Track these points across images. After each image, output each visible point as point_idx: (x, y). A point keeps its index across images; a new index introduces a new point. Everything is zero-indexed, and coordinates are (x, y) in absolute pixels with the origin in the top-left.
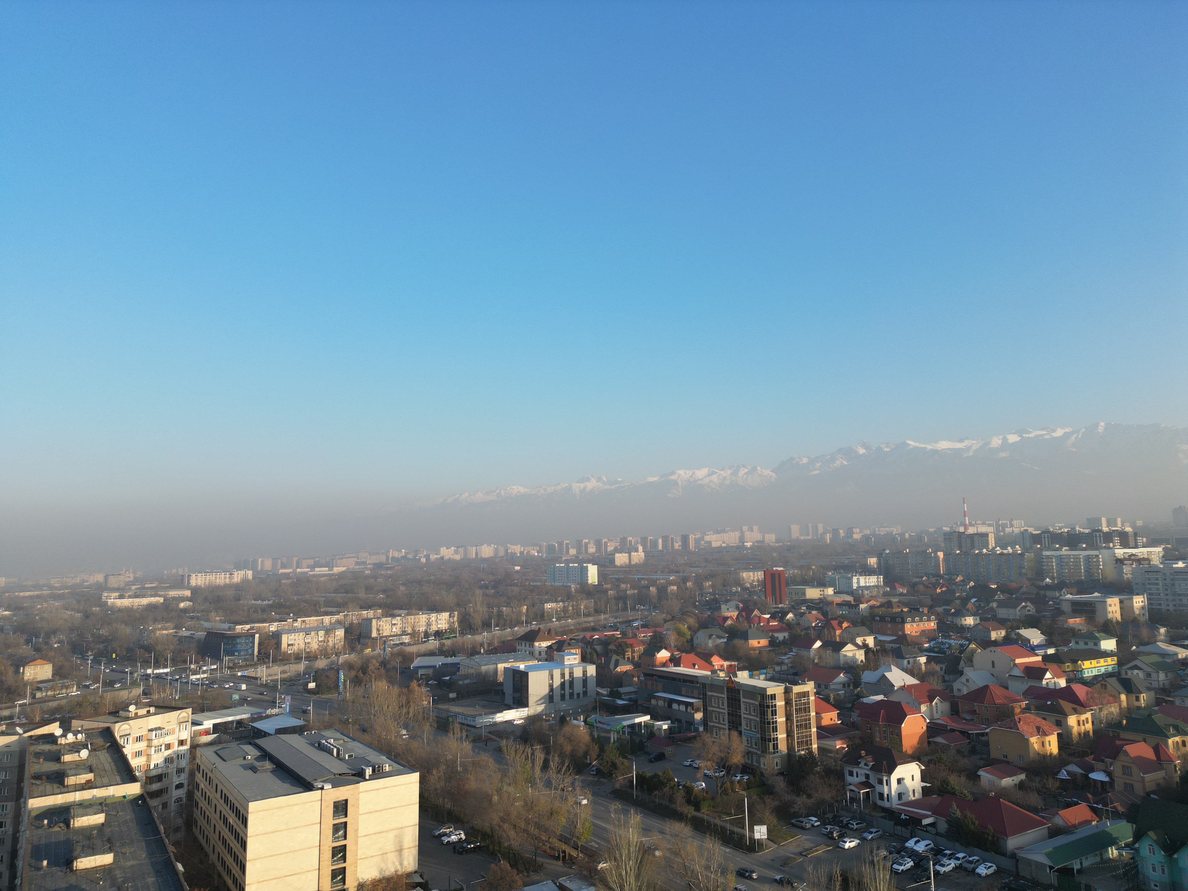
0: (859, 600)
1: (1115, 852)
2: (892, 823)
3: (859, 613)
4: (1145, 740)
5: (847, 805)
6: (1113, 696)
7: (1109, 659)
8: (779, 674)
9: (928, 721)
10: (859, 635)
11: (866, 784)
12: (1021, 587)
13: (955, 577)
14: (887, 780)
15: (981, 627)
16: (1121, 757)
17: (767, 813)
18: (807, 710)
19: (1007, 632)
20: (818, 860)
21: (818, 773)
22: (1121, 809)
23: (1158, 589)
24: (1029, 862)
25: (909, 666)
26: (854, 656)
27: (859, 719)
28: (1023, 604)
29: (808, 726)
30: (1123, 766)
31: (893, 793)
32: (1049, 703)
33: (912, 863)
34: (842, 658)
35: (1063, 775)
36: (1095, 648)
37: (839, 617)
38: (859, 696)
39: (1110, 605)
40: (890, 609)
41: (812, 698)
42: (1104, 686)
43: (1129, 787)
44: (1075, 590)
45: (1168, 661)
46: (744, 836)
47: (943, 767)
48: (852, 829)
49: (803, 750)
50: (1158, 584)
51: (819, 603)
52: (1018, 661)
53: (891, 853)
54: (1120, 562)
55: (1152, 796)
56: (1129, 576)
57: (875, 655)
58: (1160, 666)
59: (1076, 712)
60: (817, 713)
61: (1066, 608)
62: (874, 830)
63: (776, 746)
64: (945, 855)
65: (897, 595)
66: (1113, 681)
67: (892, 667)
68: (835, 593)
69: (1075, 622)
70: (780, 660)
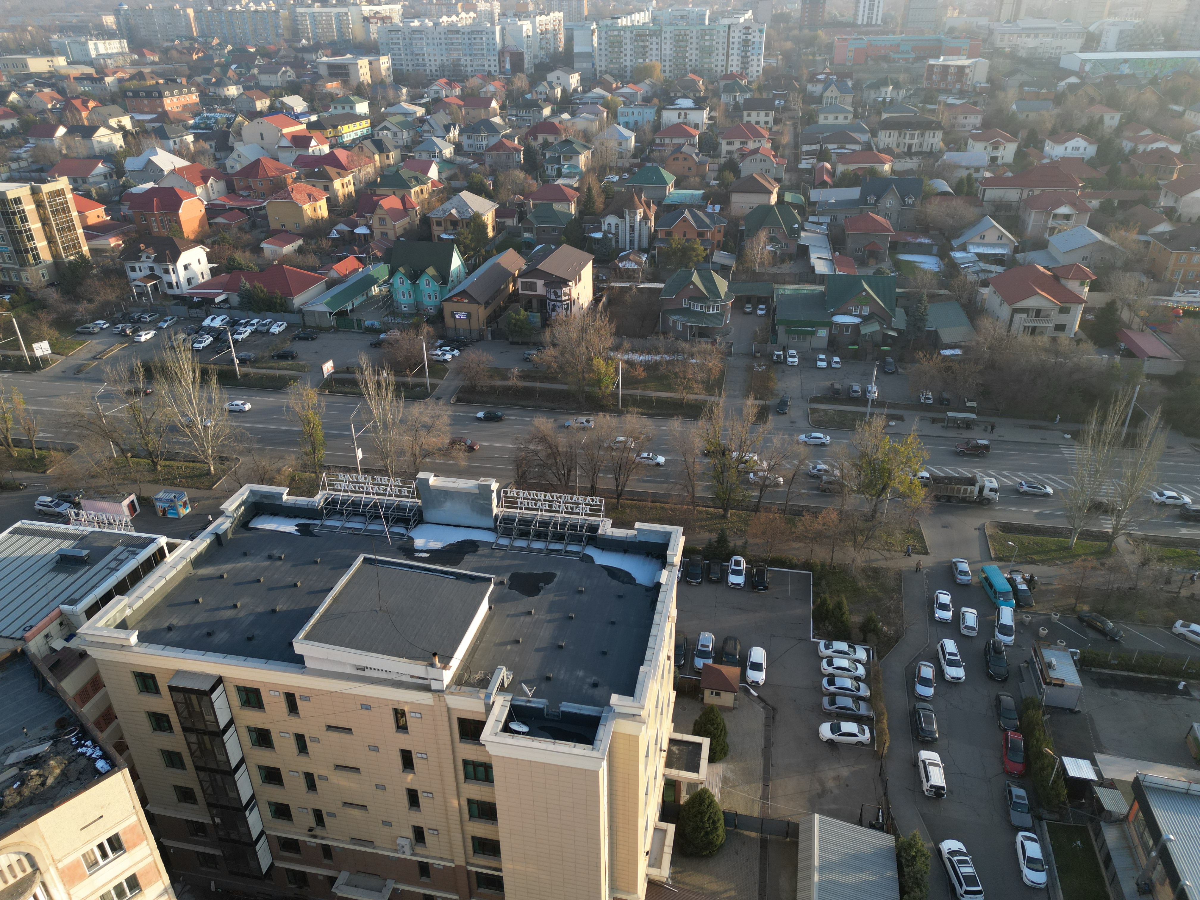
0: (102, 72)
1: (377, 289)
2: (186, 307)
3: (106, 89)
4: (394, 193)
5: (135, 301)
6: (369, 157)
7: (364, 122)
8: (19, 172)
9: (206, 203)
10: (111, 116)
11: (152, 276)
12: (279, 50)
13: (210, 39)
14: (173, 269)
15: (245, 97)
16: (378, 211)
17: (45, 328)
18: (66, 210)
19: (271, 100)
20: (115, 360)
21: (96, 275)
22: (379, 254)
23: (399, 49)
24: (313, 312)
25: (177, 147)
26: (111, 141)
27: (131, 211)
28: (284, 69)
29: (71, 228)
30: (380, 218)
31: (182, 280)
32: (316, 170)
33: (211, 339)
34: (96, 145)
35: (334, 234)
36: (351, 111)
37: (81, 94)
38: (126, 186)
39: (361, 67)
40: (142, 82)
41: (69, 196)
42: (361, 149)
43: (384, 235)
44: (329, 52)
45: (410, 119)
46: (22, 357)
47: (227, 246)
48: (145, 323)
49: (72, 255)
50: (399, 44)
51: (50, 78)
52: (285, 131)
53: (189, 335)
54: (366, 20)
55: (401, 239)
56: (375, 36)
57: (135, 138)
58: (404, 125)
59: (340, 175)
60: (79, 212)
61: (323, 71)
62: (168, 318)
63: (36, 257)
64: (241, 325)
65: (147, 64)
66: (368, 143)
67: (158, 149)
68: (68, 63)
69: (333, 86)
70: (15, 156)
